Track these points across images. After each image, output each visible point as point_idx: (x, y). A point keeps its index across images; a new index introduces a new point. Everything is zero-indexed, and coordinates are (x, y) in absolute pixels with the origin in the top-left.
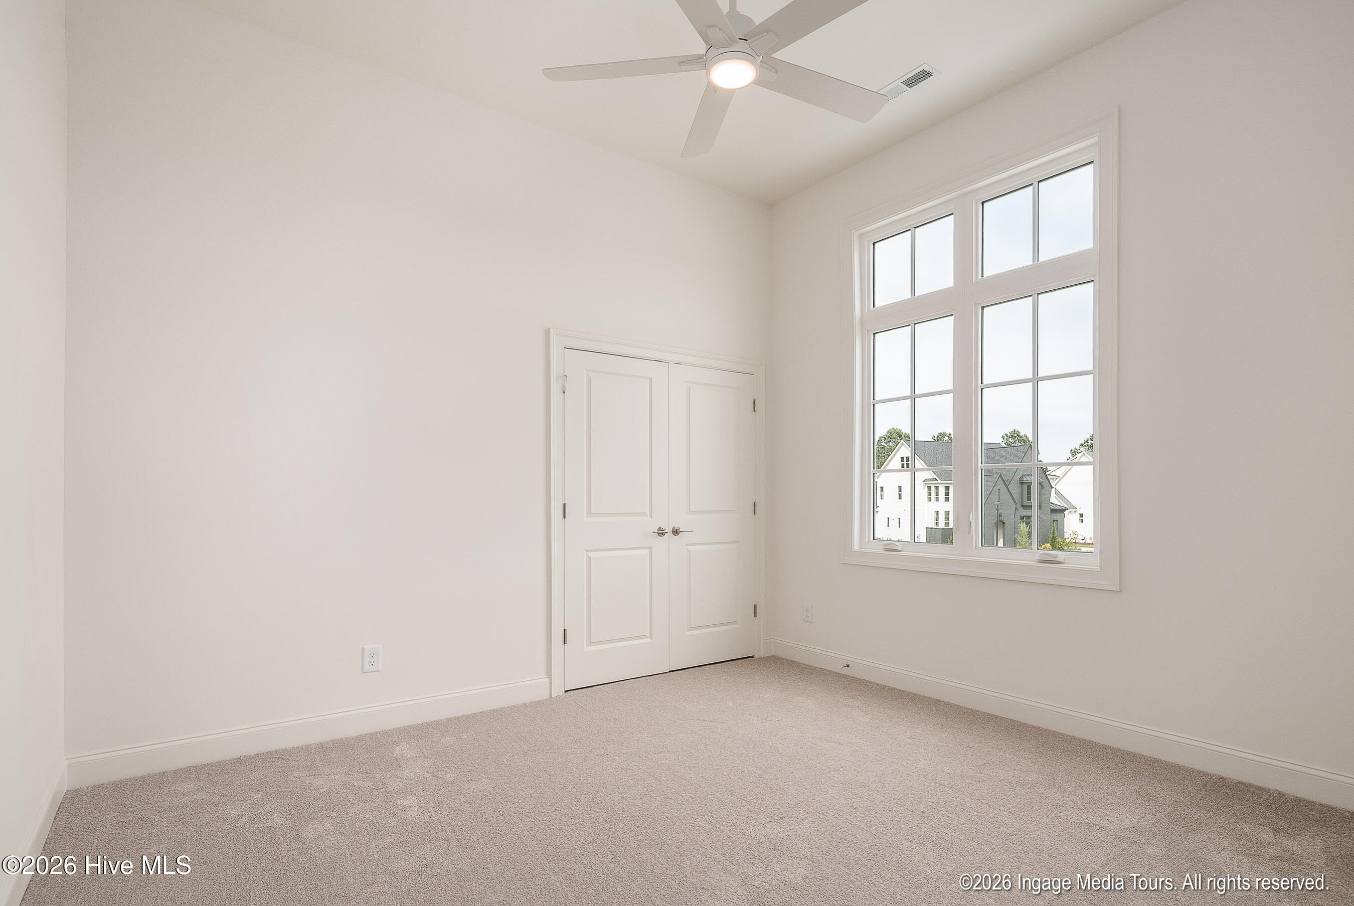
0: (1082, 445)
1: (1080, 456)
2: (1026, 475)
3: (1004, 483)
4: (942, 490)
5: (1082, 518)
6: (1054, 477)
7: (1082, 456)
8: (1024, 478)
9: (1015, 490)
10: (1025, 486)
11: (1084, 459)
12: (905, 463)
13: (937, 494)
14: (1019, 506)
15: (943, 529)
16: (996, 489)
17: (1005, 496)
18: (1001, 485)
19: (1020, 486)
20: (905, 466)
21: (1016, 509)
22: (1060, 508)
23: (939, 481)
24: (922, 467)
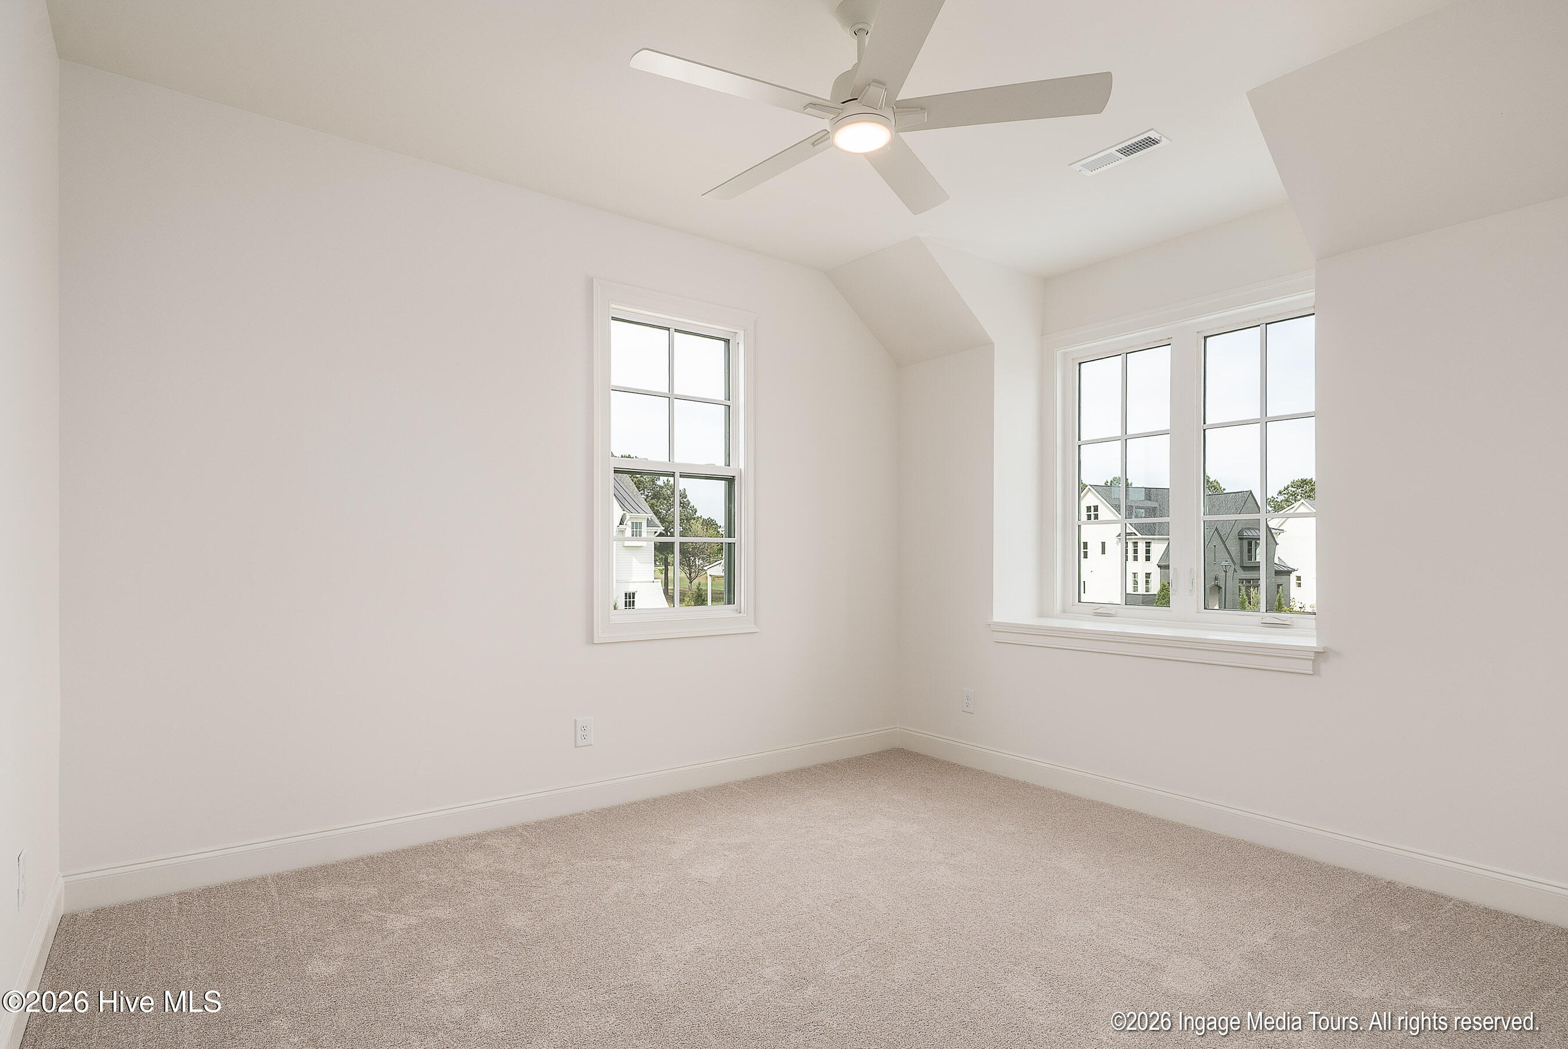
0: (1280, 493)
1: (1299, 504)
2: (1246, 528)
3: (1221, 539)
4: (1142, 547)
5: (1299, 582)
6: (1277, 531)
7: (1301, 505)
8: (1244, 532)
9: (1234, 547)
10: (1245, 543)
11: (1303, 510)
12: (1092, 513)
13: (1136, 551)
14: (1238, 567)
15: (1145, 595)
16: (1211, 545)
17: (1222, 554)
18: (1217, 541)
19: (1238, 542)
20: (1093, 517)
21: (1235, 570)
22: (1286, 569)
23: (1139, 536)
24: (1115, 518)
